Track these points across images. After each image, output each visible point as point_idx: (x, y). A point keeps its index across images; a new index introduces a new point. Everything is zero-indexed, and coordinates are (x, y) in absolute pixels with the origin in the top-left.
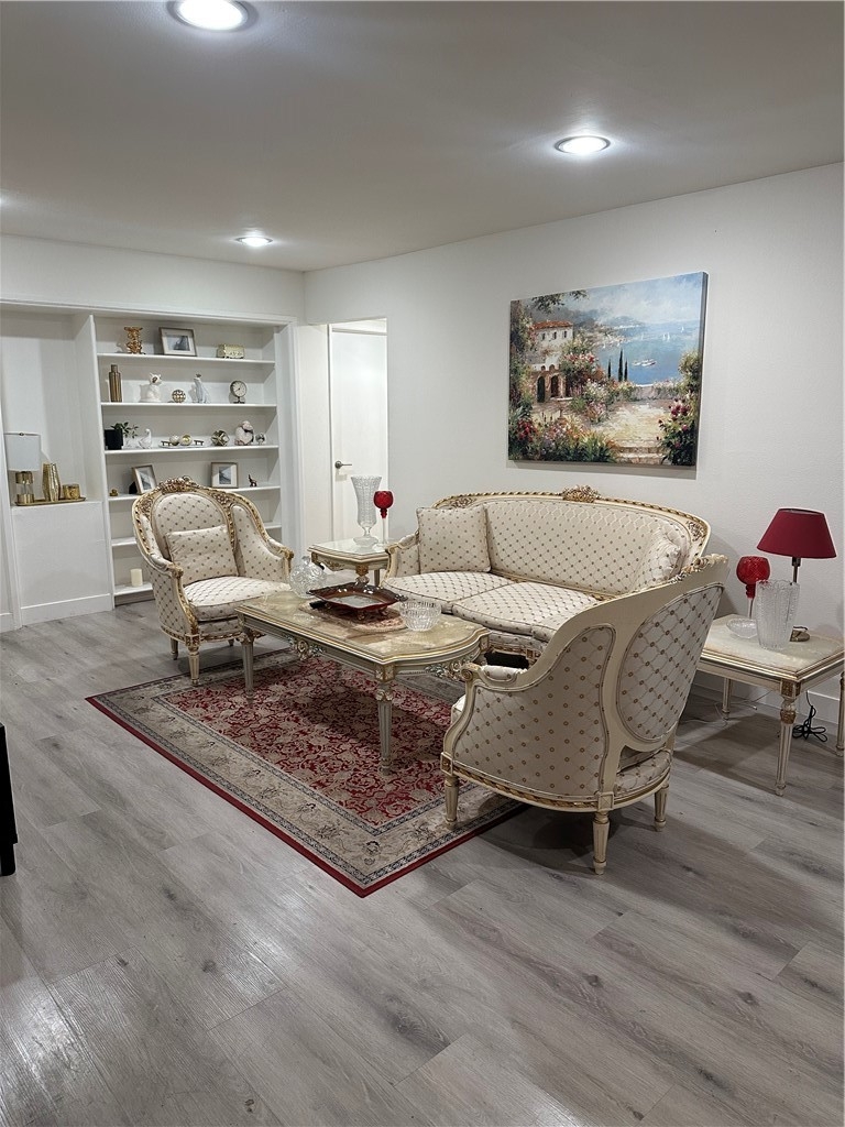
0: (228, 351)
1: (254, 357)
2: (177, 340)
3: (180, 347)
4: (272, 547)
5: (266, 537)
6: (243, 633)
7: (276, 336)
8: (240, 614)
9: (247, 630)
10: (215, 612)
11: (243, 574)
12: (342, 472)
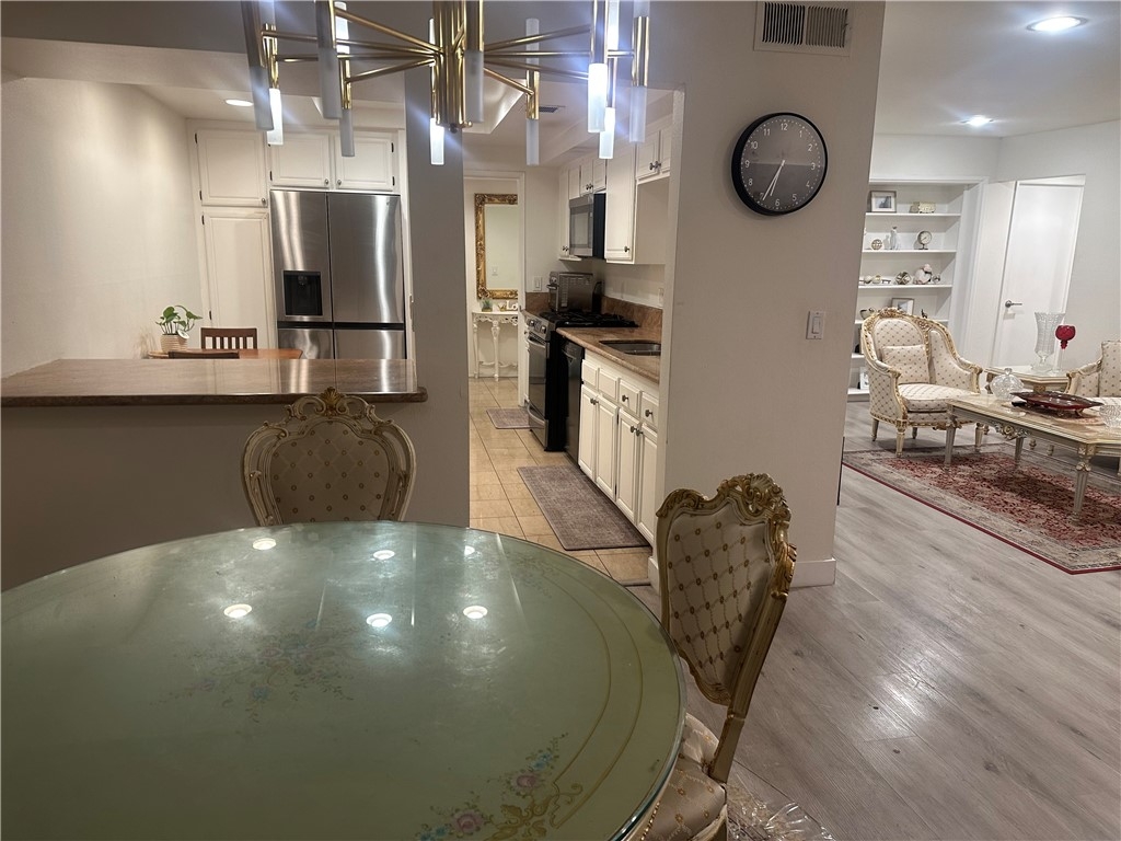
0: (923, 207)
1: (942, 211)
2: (883, 200)
3: (884, 205)
4: (962, 364)
5: (958, 356)
6: (949, 421)
7: (966, 192)
8: (949, 406)
9: (953, 418)
10: (922, 405)
11: (935, 383)
12: (1010, 310)
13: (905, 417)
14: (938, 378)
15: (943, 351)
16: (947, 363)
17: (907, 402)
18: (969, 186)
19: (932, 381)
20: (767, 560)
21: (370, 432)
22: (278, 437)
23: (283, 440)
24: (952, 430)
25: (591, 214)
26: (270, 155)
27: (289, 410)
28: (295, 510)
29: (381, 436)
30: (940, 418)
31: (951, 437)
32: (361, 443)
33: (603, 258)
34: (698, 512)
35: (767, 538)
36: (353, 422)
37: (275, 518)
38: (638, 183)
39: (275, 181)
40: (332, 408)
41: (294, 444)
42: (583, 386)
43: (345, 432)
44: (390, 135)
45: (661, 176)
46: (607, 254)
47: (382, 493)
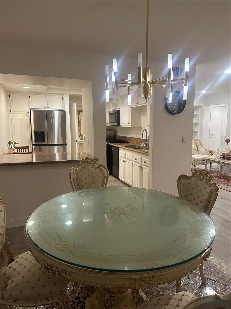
4: (205, 149)
5: (204, 147)
6: (205, 163)
7: (200, 108)
8: (205, 159)
9: (206, 162)
10: (198, 159)
11: (199, 154)
12: (212, 136)
13: (194, 163)
14: (200, 153)
15: (200, 146)
16: (201, 149)
17: (194, 159)
18: (201, 107)
19: (198, 154)
20: (210, 187)
21: (97, 167)
22: (77, 169)
23: (78, 170)
24: (206, 165)
25: (116, 115)
26: (30, 101)
27: (78, 163)
28: (82, 187)
29: (100, 168)
30: (202, 162)
31: (206, 167)
32: (96, 170)
33: (120, 125)
34: (188, 179)
35: (208, 182)
36: (93, 165)
37: (77, 189)
38: (131, 107)
39: (31, 107)
40: (88, 162)
41: (81, 171)
42: (119, 157)
43: (92, 167)
44: (61, 95)
45: (139, 106)
46: (121, 124)
47: (102, 182)
